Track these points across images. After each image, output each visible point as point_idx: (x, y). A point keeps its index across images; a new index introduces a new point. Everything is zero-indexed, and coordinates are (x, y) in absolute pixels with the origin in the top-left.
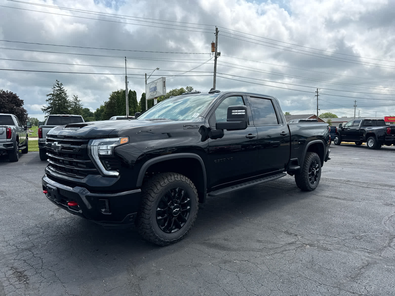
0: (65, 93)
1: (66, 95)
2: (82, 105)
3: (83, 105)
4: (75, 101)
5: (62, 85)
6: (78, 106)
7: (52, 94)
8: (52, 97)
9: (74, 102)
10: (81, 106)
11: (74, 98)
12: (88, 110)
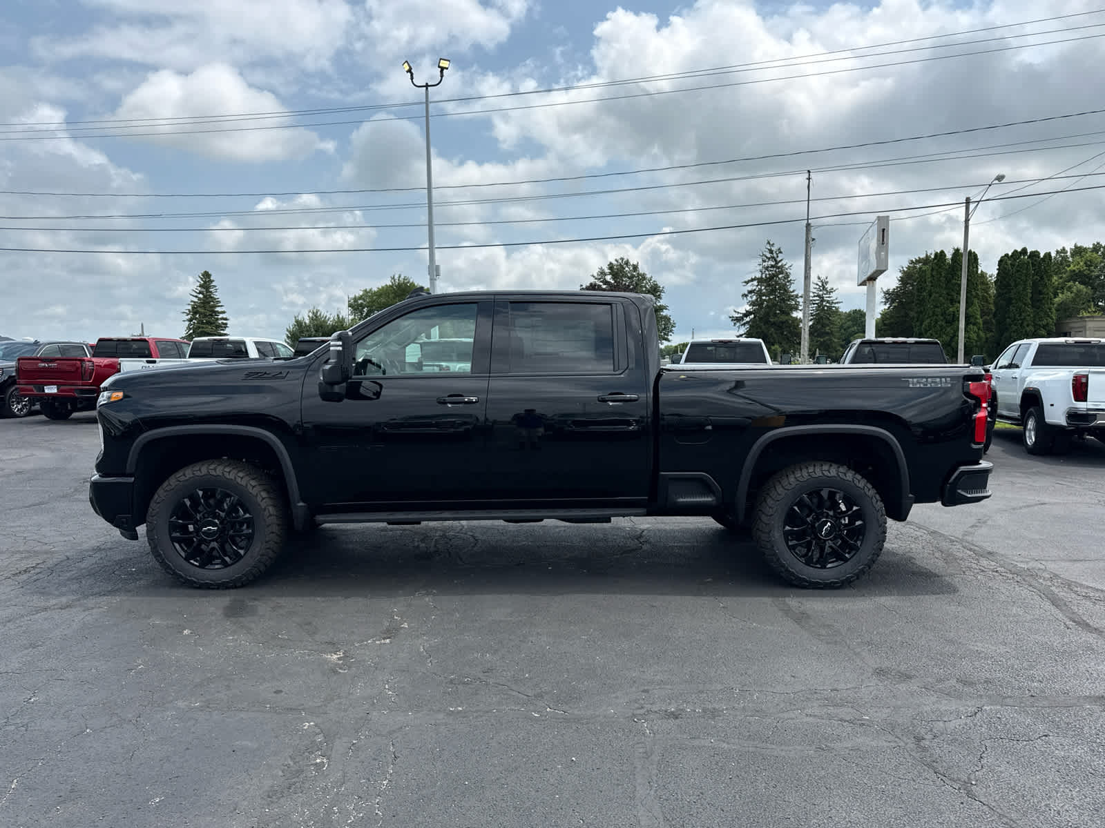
0: (787, 273)
1: (789, 279)
2: (837, 303)
3: (840, 303)
4: (821, 293)
5: (781, 252)
6: (828, 305)
7: (758, 279)
8: (757, 286)
9: (818, 296)
10: (836, 305)
11: (817, 284)
12: (861, 315)
